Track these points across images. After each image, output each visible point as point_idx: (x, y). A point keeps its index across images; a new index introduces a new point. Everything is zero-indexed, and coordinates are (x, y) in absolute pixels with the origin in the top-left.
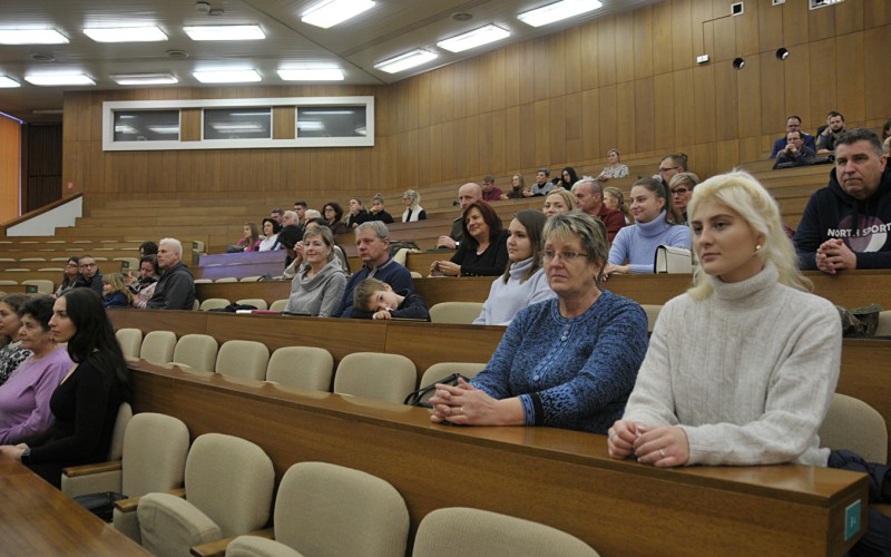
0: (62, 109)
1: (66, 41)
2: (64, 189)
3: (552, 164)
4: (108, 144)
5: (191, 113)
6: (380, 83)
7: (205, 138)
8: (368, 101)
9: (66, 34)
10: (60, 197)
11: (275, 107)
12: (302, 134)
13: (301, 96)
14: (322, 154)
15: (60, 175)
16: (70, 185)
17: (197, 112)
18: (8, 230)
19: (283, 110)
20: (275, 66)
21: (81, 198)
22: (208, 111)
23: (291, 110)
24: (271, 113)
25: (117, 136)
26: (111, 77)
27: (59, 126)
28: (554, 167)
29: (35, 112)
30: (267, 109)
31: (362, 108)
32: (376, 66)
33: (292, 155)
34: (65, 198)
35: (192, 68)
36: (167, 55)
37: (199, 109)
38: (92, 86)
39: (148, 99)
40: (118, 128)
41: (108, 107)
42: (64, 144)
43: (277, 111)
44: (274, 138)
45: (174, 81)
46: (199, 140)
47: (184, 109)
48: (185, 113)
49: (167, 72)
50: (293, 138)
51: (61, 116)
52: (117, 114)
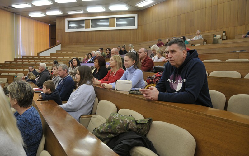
0: (56, 21)
1: (52, 4)
2: (56, 43)
3: (186, 34)
4: (67, 30)
5: (88, 21)
6: (138, 10)
7: (91, 27)
8: (136, 15)
9: (51, 2)
10: (55, 44)
11: (110, 18)
12: (118, 25)
13: (117, 14)
14: (123, 31)
15: (55, 38)
16: (58, 41)
17: (89, 20)
18: (40, 54)
19: (112, 19)
20: (108, 7)
21: (60, 45)
22: (92, 20)
23: (114, 19)
24: (109, 20)
25: (69, 28)
26: (66, 12)
27: (55, 25)
28: (186, 35)
29: (51, 22)
30: (108, 19)
31: (134, 17)
32: (136, 5)
33: (114, 32)
34: (57, 44)
35: (86, 8)
36: (78, 5)
37: (90, 19)
38: (62, 15)
39: (77, 17)
40: (70, 25)
41: (67, 20)
42: (56, 30)
43: (110, 19)
44: (110, 27)
45: (82, 12)
46: (90, 28)
47: (86, 20)
48: (86, 21)
49: (80, 10)
50: (115, 27)
51: (55, 23)
52: (69, 22)
